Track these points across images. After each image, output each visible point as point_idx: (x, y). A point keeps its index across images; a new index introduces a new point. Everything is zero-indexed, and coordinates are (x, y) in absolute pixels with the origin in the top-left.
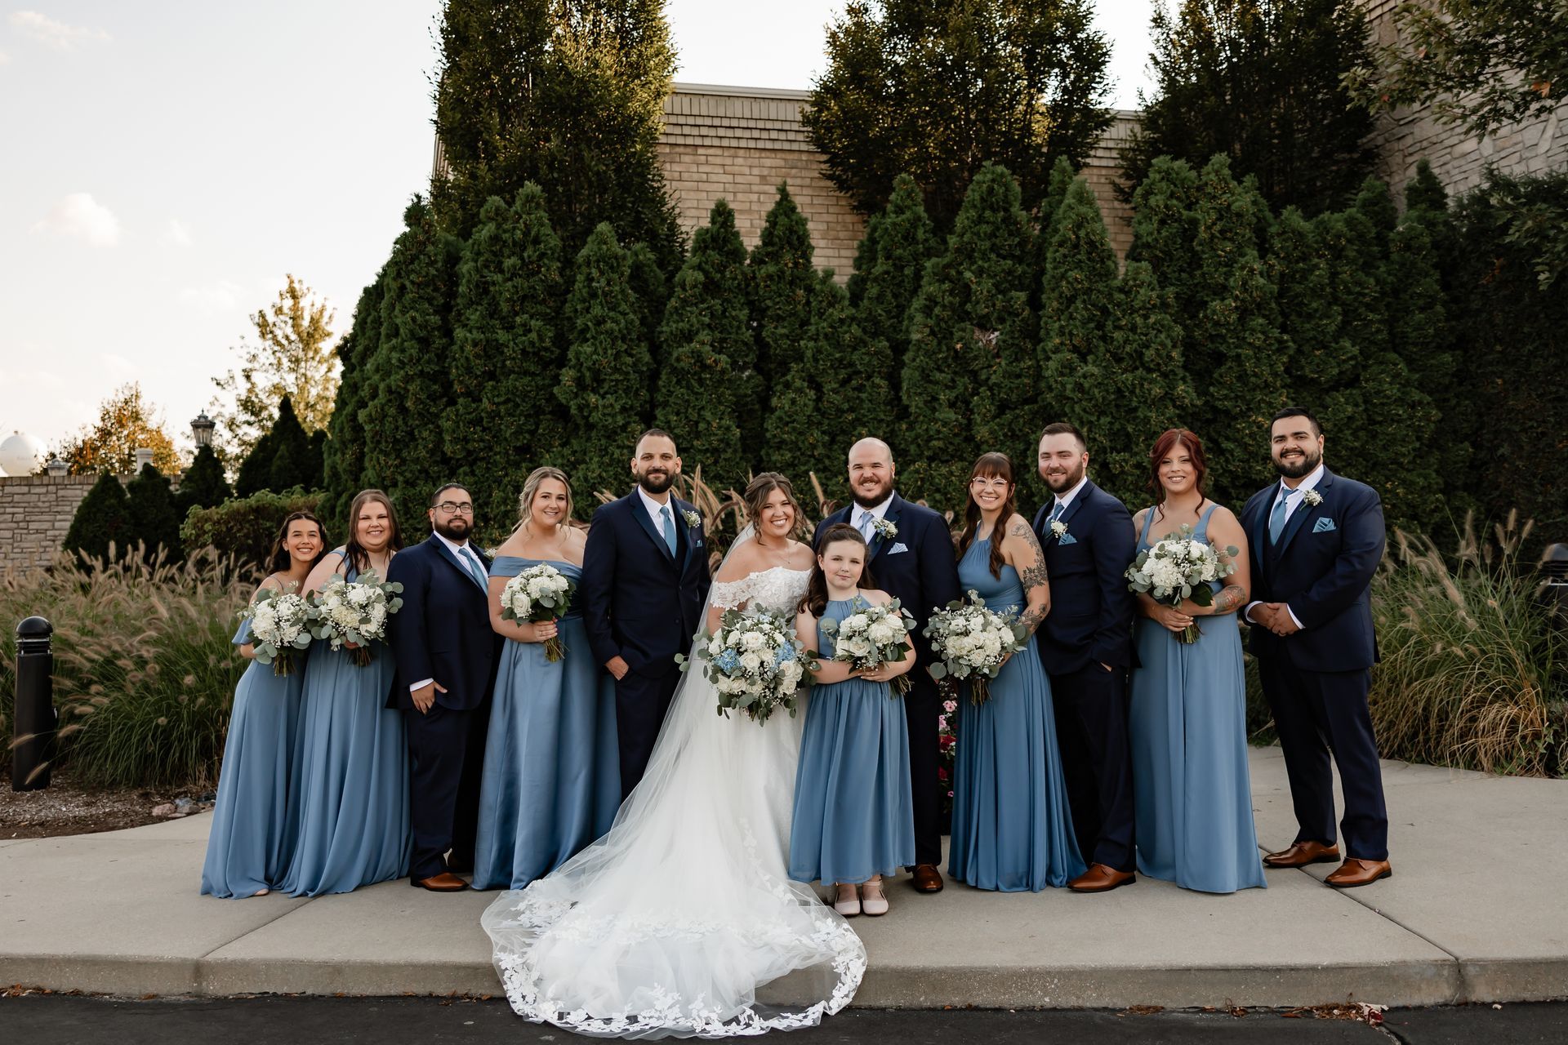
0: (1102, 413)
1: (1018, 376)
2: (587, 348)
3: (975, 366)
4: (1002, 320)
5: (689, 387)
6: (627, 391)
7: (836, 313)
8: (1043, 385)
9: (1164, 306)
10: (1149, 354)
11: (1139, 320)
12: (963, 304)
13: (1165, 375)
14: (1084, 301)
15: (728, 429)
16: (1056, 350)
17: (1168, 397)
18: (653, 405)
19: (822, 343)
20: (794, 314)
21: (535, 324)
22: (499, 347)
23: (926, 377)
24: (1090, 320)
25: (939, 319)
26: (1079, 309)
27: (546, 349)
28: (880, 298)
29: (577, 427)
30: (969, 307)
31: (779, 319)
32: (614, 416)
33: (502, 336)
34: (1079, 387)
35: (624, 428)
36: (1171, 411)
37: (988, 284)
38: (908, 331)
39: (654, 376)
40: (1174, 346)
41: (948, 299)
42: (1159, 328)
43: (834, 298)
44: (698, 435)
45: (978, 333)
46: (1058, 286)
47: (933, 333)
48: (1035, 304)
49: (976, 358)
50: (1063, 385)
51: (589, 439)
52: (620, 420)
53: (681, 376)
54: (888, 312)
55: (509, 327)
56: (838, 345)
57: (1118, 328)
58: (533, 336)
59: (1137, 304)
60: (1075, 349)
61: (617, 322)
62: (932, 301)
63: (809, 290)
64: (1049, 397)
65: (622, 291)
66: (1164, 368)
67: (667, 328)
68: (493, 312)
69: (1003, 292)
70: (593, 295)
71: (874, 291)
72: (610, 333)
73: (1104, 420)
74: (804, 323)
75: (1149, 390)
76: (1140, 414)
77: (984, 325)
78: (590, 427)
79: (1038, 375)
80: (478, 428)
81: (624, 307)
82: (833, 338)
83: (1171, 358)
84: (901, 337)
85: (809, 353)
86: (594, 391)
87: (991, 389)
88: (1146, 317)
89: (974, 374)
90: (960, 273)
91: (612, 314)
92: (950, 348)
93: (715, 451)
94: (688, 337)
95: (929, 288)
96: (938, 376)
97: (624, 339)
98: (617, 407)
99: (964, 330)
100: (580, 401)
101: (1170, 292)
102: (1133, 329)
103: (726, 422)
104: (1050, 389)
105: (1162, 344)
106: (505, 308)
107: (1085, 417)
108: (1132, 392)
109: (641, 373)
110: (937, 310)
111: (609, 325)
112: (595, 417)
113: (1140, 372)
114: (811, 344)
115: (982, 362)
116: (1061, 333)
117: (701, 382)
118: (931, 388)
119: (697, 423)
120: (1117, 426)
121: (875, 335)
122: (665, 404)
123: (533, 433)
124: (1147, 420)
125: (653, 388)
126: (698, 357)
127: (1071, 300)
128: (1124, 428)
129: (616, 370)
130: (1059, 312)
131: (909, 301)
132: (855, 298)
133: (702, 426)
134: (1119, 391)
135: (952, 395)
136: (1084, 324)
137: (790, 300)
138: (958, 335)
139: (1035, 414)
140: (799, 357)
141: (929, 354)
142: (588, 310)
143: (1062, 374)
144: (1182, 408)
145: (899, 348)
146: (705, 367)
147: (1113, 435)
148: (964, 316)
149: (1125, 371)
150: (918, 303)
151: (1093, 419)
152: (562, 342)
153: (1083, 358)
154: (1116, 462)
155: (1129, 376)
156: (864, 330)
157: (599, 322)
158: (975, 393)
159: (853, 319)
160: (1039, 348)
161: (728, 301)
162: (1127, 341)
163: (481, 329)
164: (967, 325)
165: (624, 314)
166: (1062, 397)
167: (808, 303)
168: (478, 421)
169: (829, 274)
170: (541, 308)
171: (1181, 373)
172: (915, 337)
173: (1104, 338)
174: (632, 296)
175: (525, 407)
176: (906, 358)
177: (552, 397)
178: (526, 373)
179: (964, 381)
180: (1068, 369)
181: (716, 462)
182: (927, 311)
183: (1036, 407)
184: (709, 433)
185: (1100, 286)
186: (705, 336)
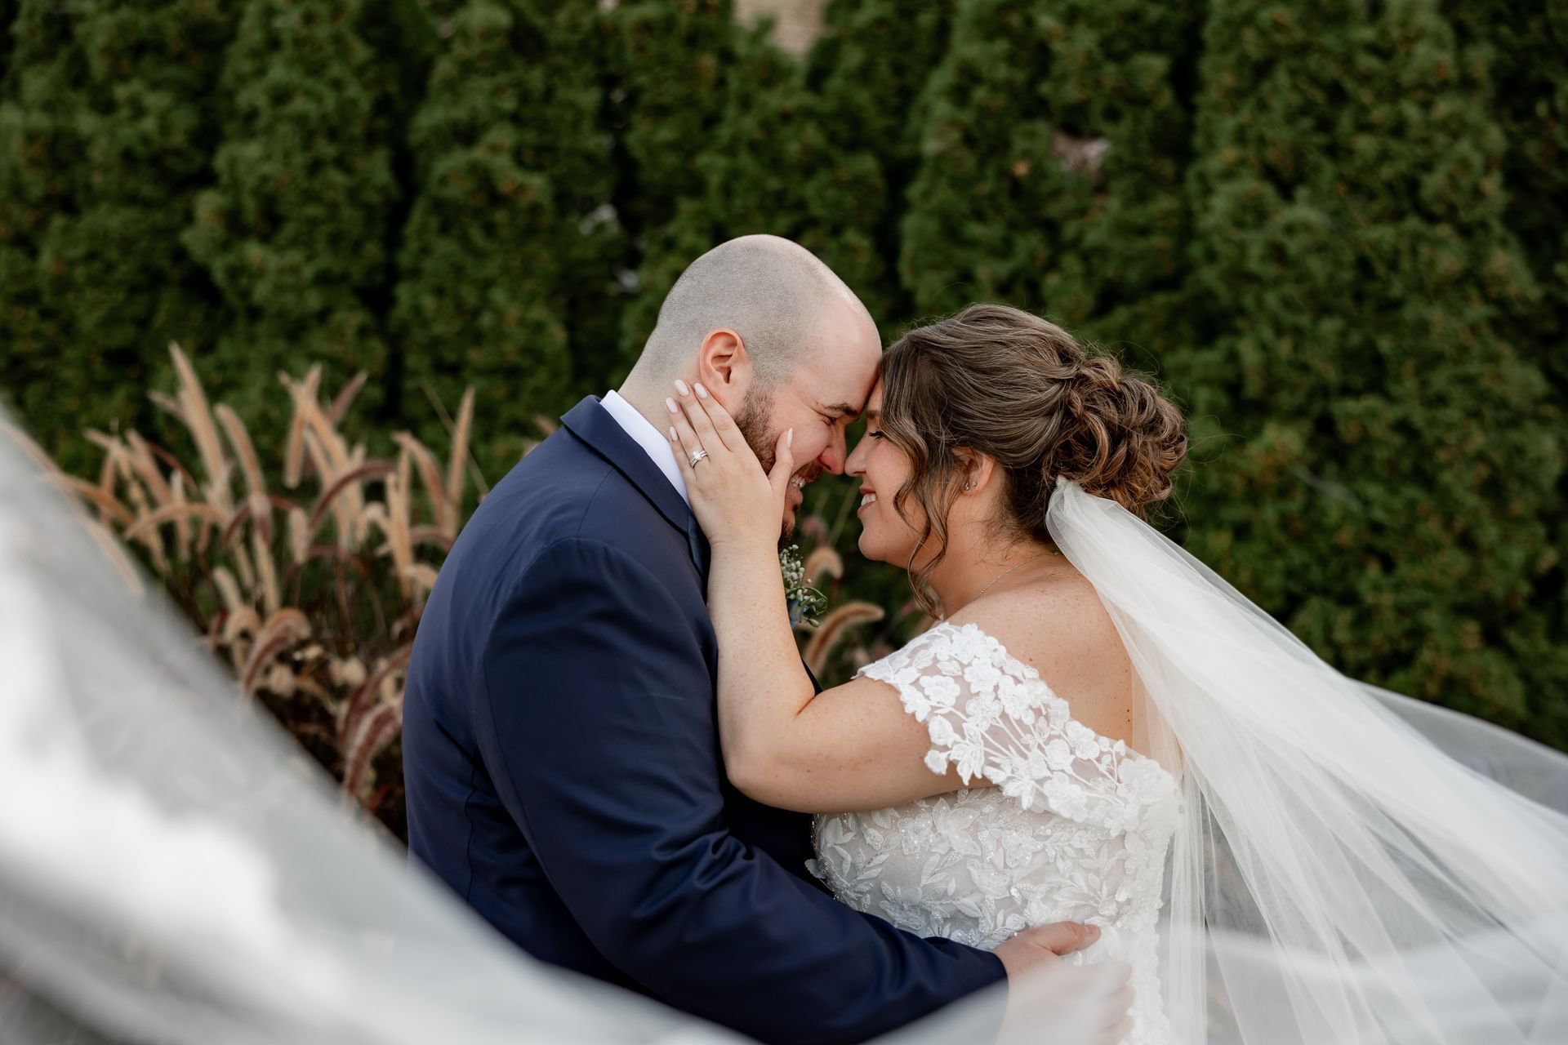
0: (1323, 310)
1: (1144, 231)
2: (252, 150)
3: (1053, 210)
4: (1113, 115)
5: (465, 241)
6: (335, 240)
7: (775, 100)
8: (1196, 250)
9: (1467, 84)
10: (1433, 183)
11: (1411, 111)
12: (1032, 83)
13: (1465, 231)
14: (1293, 73)
15: (539, 327)
16: (1229, 174)
17: (1472, 278)
18: (393, 274)
19: (745, 160)
20: (690, 102)
21: (156, 101)
22: (80, 147)
23: (951, 232)
24: (1305, 110)
25: (984, 112)
26: (1282, 89)
27: (177, 153)
28: (864, 74)
29: (231, 315)
30: (1045, 88)
31: (661, 112)
32: (299, 290)
33: (86, 123)
34: (1277, 253)
35: (323, 316)
36: (1478, 311)
37: (1085, 40)
38: (917, 138)
39: (397, 214)
40: (1487, 169)
41: (1002, 72)
42: (1456, 128)
43: (773, 71)
44: (478, 338)
45: (1062, 144)
46: (1235, 40)
47: (969, 140)
48: (1185, 80)
49: (1056, 194)
50: (1242, 248)
51: (252, 340)
52: (314, 301)
53: (448, 218)
54: (880, 101)
55: (105, 107)
56: (776, 164)
57: (1365, 127)
58: (149, 124)
59: (1408, 77)
60: (1269, 173)
61: (318, 99)
62: (969, 76)
63: (727, 57)
64: (1209, 276)
65: (338, 39)
66: (1465, 216)
67: (429, 118)
68: (78, 77)
69: (1119, 58)
70: (273, 43)
71: (853, 57)
72: (301, 120)
73: (1330, 326)
74: (711, 121)
75: (1431, 264)
76: (1409, 313)
77: (1075, 126)
78: (255, 313)
79: (1185, 228)
80: (33, 313)
81: (336, 70)
82: (765, 149)
83: (1478, 194)
84: (903, 150)
85: (714, 180)
86: (265, 239)
87: (1085, 257)
88: (1426, 105)
89: (1051, 228)
90: (1029, 22)
91: (309, 82)
92: (1005, 174)
93: (512, 373)
94: (467, 134)
95: (966, 47)
96: (975, 230)
97: (333, 135)
98: (308, 272)
99: (1032, 135)
100: (230, 259)
101: (1482, 56)
102: (1399, 129)
103: (538, 312)
104: (1211, 256)
105: (1464, 164)
106: (99, 67)
107: (1289, 318)
108: (1393, 266)
109: (369, 209)
110: (980, 94)
111: (299, 104)
112: (261, 292)
113: (1413, 223)
114: (722, 162)
115: (1068, 202)
116: (1240, 137)
117: (490, 229)
118: (961, 255)
119: (476, 313)
120: (1355, 339)
121: (853, 146)
122: (415, 273)
123: (143, 323)
124: (1423, 327)
125: (393, 241)
126: (483, 178)
127: (1262, 70)
128: (1370, 344)
129: (310, 197)
130: (1237, 96)
131: (923, 79)
132: (817, 77)
133: (486, 320)
134: (1363, 266)
135: (1003, 269)
136: (1292, 117)
137: (687, 74)
138: (1019, 144)
139: (1177, 312)
140: (696, 187)
141: (961, 184)
142: (261, 72)
143: (1239, 224)
144: (1501, 303)
145: (900, 172)
146: (497, 199)
147: (1348, 358)
148: (1034, 107)
149: (1377, 220)
150: (942, 78)
151: (1304, 320)
152: (208, 137)
153: (1286, 193)
154: (1349, 416)
155: (1385, 234)
156: (832, 138)
157: (281, 97)
158: (1052, 265)
159: (808, 113)
160: (1191, 174)
161: (557, 71)
162: (1384, 156)
163: (49, 107)
164: (1041, 127)
165: (337, 85)
166: (1240, 277)
167: (721, 83)
168: (28, 298)
169: (767, 25)
170: (172, 72)
171: (1497, 228)
172: (931, 146)
173: (1334, 151)
174: (361, 52)
175: (125, 270)
176: (914, 191)
177: (180, 254)
178: (132, 199)
179: (1030, 244)
180: (1253, 213)
181: (514, 395)
182: (960, 94)
183: (1175, 298)
184: (500, 335)
185: (1330, 40)
186: (503, 136)
